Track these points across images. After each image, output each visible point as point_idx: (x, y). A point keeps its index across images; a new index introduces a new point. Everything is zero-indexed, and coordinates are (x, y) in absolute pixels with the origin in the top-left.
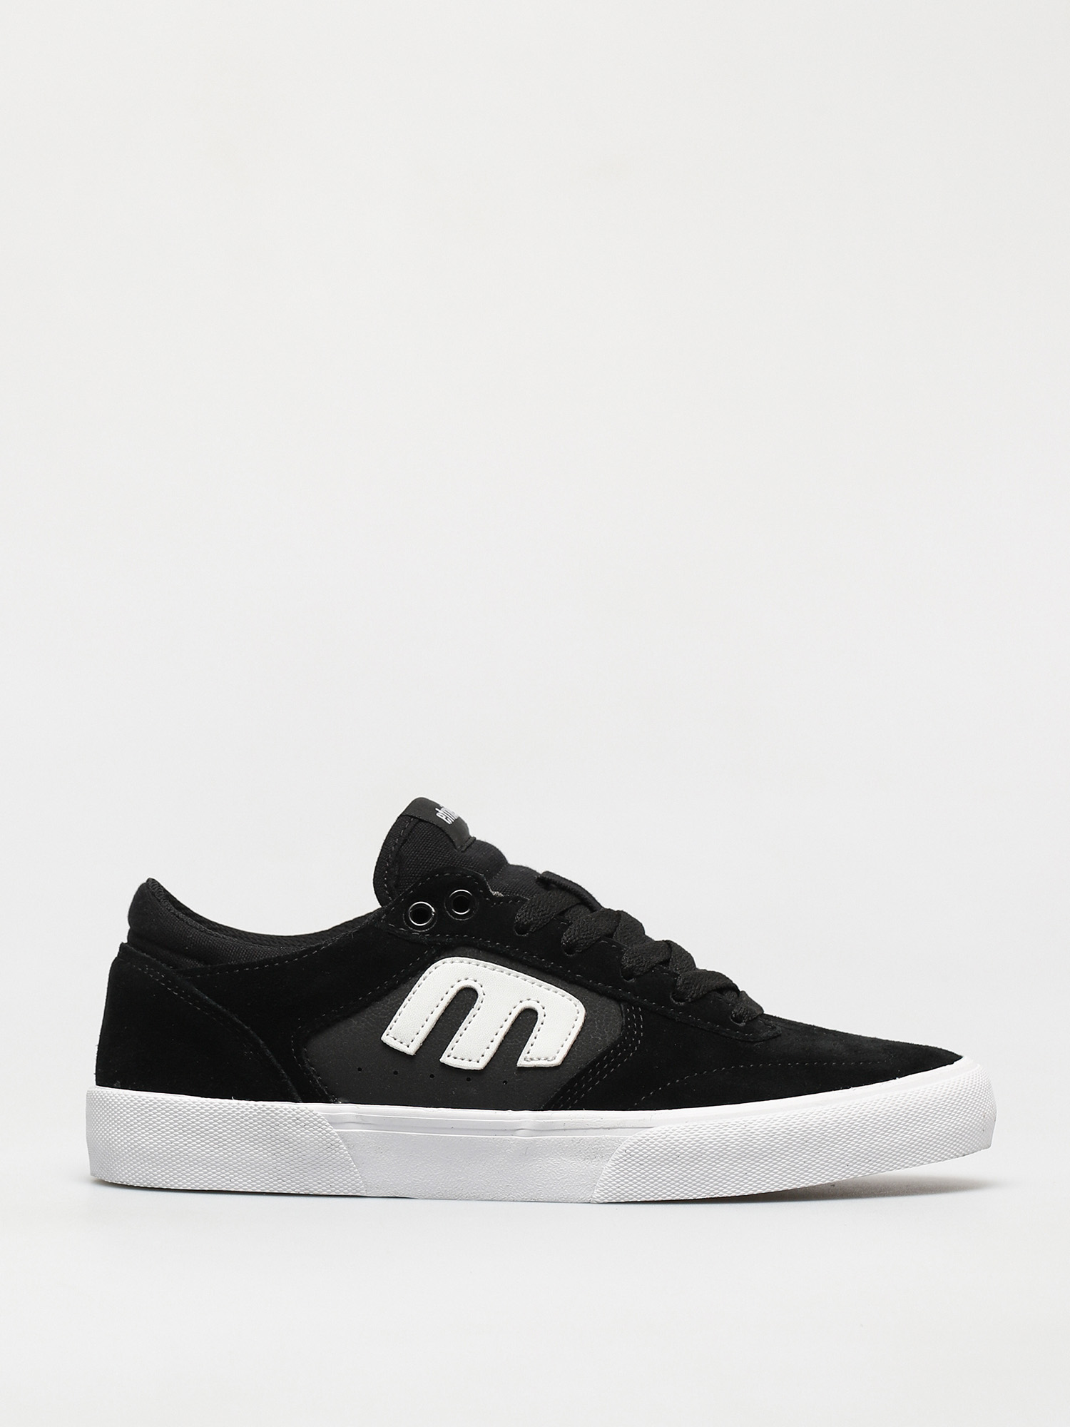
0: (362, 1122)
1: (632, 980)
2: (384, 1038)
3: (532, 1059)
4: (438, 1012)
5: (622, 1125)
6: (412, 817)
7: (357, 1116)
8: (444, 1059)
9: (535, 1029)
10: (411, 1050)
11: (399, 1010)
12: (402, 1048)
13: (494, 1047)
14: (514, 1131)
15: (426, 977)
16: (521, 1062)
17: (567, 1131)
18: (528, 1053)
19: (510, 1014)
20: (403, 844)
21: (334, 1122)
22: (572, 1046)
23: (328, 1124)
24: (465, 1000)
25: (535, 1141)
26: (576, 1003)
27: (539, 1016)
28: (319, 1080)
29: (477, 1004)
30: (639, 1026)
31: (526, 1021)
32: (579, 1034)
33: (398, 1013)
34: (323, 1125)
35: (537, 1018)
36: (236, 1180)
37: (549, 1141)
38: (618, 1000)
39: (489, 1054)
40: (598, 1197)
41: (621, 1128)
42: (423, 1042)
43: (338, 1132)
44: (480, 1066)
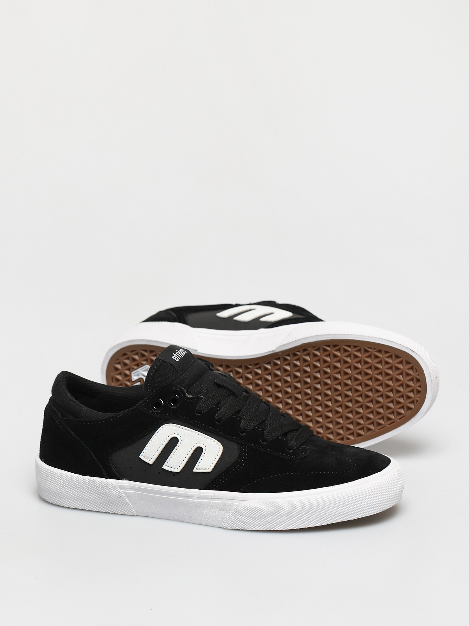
0: (133, 488)
1: (244, 434)
2: (141, 457)
3: (199, 469)
4: (162, 447)
5: (234, 499)
6: (161, 360)
7: (130, 486)
8: (164, 467)
9: (202, 456)
10: (151, 462)
11: (147, 445)
12: (148, 461)
13: (184, 463)
14: (192, 497)
15: (158, 431)
16: (195, 470)
17: (212, 499)
18: (198, 466)
19: (192, 449)
20: (155, 373)
21: (121, 488)
22: (217, 463)
23: (119, 488)
24: (173, 443)
25: (200, 502)
26: (219, 445)
27: (203, 450)
28: (116, 470)
29: (178, 445)
30: (245, 454)
31: (198, 452)
32: (220, 459)
33: (146, 446)
34: (117, 489)
35: (202, 451)
36: (85, 506)
37: (206, 502)
38: (238, 444)
39: (182, 466)
40: (225, 527)
41: (234, 500)
42: (156, 459)
43: (123, 492)
44: (178, 471)
